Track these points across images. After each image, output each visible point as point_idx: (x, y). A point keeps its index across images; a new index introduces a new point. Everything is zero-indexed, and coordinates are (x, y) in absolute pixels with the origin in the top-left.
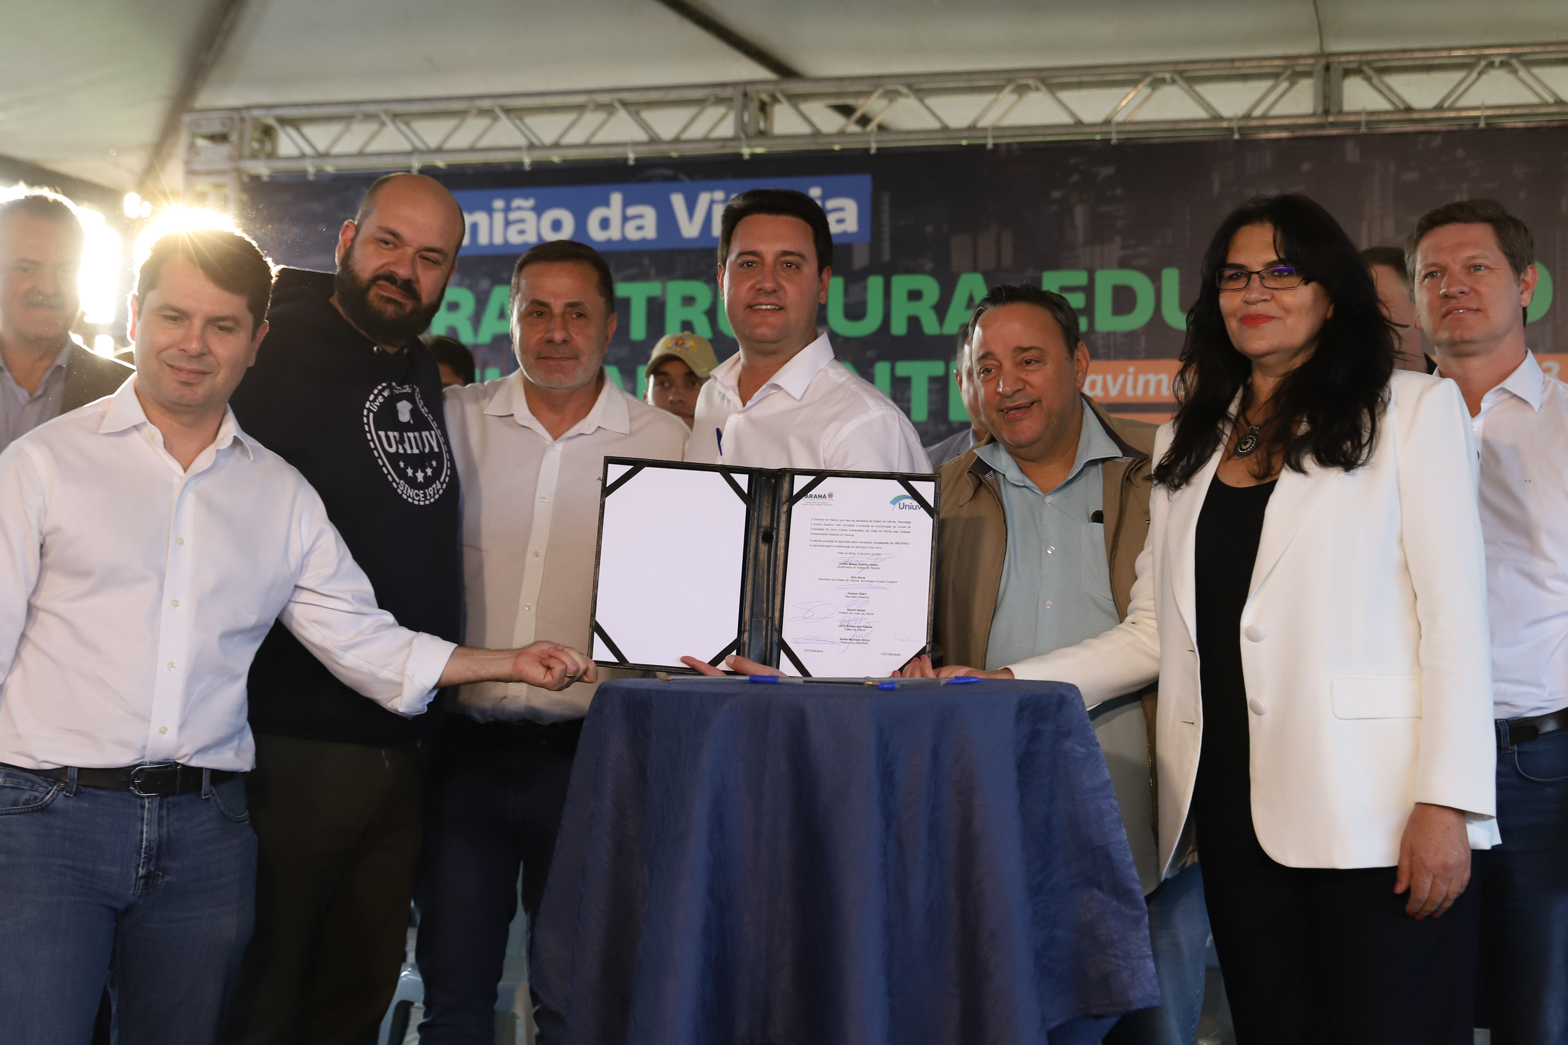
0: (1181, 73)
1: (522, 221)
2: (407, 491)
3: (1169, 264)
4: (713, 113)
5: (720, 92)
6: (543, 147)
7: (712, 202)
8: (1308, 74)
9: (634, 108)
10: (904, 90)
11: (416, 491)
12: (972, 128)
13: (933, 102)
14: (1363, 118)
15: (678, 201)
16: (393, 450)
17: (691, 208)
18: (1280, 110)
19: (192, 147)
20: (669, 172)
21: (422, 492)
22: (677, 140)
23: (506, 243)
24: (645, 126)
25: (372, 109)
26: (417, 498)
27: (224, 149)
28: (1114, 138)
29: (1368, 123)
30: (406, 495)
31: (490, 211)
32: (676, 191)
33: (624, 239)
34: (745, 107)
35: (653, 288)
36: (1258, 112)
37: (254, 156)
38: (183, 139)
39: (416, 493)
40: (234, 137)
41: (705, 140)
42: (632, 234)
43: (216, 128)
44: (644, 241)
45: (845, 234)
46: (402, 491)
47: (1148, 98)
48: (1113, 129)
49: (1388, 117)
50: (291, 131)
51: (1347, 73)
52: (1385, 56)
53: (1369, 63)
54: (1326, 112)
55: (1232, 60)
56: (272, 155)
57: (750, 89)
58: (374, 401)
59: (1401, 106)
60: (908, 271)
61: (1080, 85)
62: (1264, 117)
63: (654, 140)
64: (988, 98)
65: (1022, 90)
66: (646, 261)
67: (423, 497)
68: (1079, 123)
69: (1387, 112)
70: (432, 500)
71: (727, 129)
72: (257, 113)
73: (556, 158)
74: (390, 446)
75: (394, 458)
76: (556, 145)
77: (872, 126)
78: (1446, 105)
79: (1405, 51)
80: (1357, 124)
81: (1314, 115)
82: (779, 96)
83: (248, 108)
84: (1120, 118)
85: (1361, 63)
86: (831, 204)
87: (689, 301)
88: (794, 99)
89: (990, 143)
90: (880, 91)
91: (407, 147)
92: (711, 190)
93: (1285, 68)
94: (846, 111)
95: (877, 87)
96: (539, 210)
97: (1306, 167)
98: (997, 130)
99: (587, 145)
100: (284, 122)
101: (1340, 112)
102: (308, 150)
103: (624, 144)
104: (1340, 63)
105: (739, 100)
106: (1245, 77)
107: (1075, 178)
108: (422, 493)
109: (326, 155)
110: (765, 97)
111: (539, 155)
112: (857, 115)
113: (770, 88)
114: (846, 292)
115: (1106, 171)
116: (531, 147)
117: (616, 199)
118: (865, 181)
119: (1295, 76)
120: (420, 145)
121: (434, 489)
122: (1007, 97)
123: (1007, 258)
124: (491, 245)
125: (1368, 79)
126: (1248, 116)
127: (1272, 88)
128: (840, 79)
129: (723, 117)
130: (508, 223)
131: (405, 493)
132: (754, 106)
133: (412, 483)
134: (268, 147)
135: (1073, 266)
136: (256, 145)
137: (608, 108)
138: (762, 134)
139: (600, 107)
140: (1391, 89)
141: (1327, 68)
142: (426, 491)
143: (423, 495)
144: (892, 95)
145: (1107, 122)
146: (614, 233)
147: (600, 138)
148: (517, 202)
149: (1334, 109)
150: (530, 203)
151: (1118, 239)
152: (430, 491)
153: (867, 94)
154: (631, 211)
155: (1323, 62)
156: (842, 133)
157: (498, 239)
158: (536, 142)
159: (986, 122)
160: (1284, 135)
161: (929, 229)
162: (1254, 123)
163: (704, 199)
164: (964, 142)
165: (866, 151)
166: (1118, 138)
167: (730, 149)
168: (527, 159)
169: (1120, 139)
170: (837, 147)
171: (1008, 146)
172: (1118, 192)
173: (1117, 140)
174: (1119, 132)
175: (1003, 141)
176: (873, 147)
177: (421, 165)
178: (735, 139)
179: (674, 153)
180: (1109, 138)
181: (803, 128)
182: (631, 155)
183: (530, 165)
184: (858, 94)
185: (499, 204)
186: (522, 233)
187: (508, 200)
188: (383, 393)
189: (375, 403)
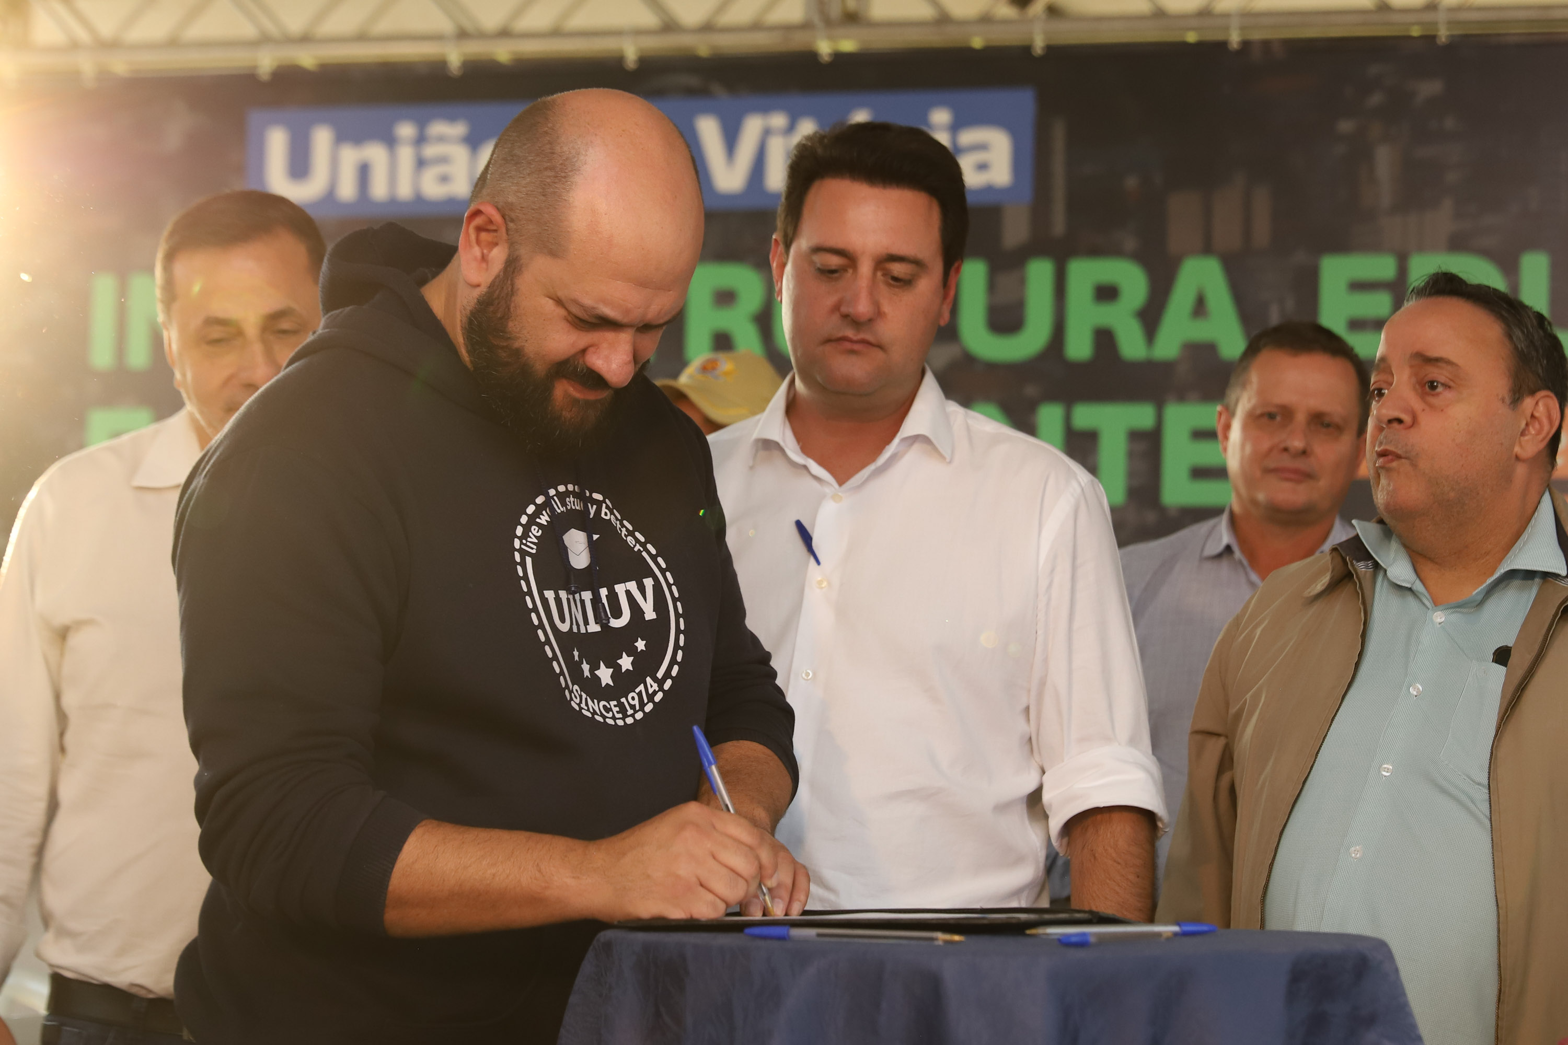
1: (443, 160)
2: (587, 704)
3: (1532, 245)
6: (482, 35)
7: (767, 133)
11: (602, 703)
12: (1205, 13)
16: (564, 627)
17: (731, 139)
20: (693, 81)
21: (613, 703)
22: (707, 28)
23: (419, 199)
24: (653, 2)
26: (610, 715)
28: (1443, 34)
30: (588, 710)
31: (391, 141)
32: (706, 111)
39: (604, 706)
41: (756, 26)
45: (989, 189)
46: (579, 705)
48: (1441, 17)
56: (24, 43)
58: (525, 535)
60: (1096, 251)
63: (670, 26)
67: (618, 712)
68: (1387, 8)
70: (639, 715)
71: (792, 9)
73: (503, 53)
74: (563, 620)
75: (568, 640)
76: (505, 33)
77: (1037, 8)
86: (968, 137)
87: (725, 298)
89: (1235, 39)
91: (248, 31)
92: (765, 110)
98: (1249, 17)
99: (556, 33)
102: (82, 35)
103: (617, 33)
107: (1376, 99)
108: (615, 706)
109: (112, 45)
111: (475, 49)
114: (992, 287)
115: (1429, 88)
116: (463, 35)
120: (272, 29)
121: (640, 694)
123: (1262, 232)
124: (393, 201)
130: (421, 163)
131: (586, 708)
133: (593, 688)
135: (1373, 246)
138: (852, 18)
142: (623, 700)
143: (617, 709)
145: (1430, 7)
147: (579, 21)
148: (438, 128)
150: (458, 129)
151: (1447, 205)
152: (632, 698)
156: (986, 19)
157: (405, 191)
158: (469, 26)
159: (1230, 2)
161: (1131, 182)
163: (753, 127)
164: (1191, 37)
165: (1026, 50)
166: (1448, 33)
167: (797, 42)
168: (454, 57)
169: (1452, 36)
170: (977, 43)
171: (1266, 44)
172: (1450, 123)
173: (1448, 36)
174: (1451, 23)
175: (1257, 36)
176: (1039, 44)
177: (275, 64)
178: (806, 26)
179: (703, 47)
180: (1432, 33)
181: (921, 10)
182: (631, 52)
183: (459, 67)
185: (406, 130)
186: (444, 179)
187: (422, 125)
188: (538, 521)
189: (529, 539)
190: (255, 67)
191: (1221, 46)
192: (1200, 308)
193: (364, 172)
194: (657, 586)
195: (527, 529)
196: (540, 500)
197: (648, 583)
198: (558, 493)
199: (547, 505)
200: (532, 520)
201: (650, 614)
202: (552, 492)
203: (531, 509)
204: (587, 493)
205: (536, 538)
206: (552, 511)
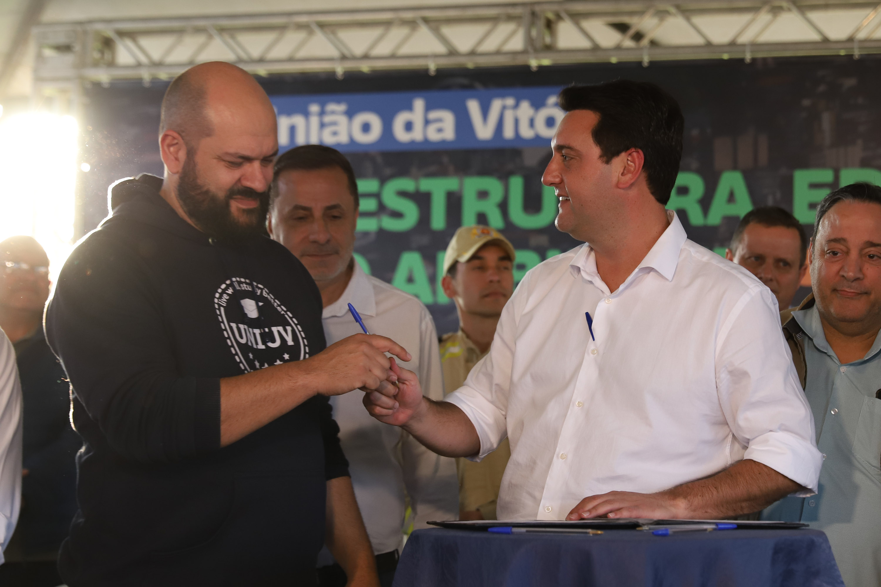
1: (334, 123)
4: (505, 29)
5: (511, 11)
6: (354, 58)
7: (504, 108)
9: (434, 24)
10: (673, 10)
12: (733, 44)
13: (698, 20)
15: (473, 107)
16: (244, 341)
17: (485, 111)
19: (40, 57)
20: (465, 81)
22: (473, 53)
24: (444, 40)
25: (201, 23)
27: (68, 59)
28: (857, 53)
31: (306, 114)
32: (472, 97)
33: (426, 141)
34: (532, 24)
35: (451, 183)
37: (96, 64)
38: (31, 50)
40: (77, 48)
41: (498, 53)
42: (433, 136)
43: (62, 40)
44: (444, 142)
48: (856, 45)
50: (129, 43)
56: (112, 64)
57: (537, 8)
58: (220, 297)
61: (827, 7)
63: (453, 53)
64: (745, 18)
65: (776, 10)
66: (445, 159)
68: (826, 40)
71: (517, 43)
72: (99, 27)
73: (365, 67)
74: (242, 337)
75: (244, 349)
76: (366, 57)
77: (645, 42)
82: (563, 15)
83: (91, 22)
84: (861, 35)
87: (483, 195)
88: (576, 17)
89: (748, 57)
90: (652, 11)
92: (503, 96)
94: (622, 28)
95: (648, 8)
96: (350, 114)
98: (755, 45)
99: (393, 56)
100: (122, 34)
102: (143, 59)
103: (425, 56)
105: (527, 18)
107: (822, 88)
109: (159, 64)
110: (551, 16)
111: (350, 65)
112: (632, 32)
113: (555, 7)
115: (850, 82)
116: (344, 58)
117: (419, 104)
120: (244, 55)
122: (764, 16)
123: (763, 157)
129: (513, 34)
130: (322, 125)
132: (541, 23)
134: (107, 56)
136: (96, 55)
137: (412, 24)
138: (549, 48)
139: (404, 22)
144: (662, 14)
145: (851, 39)
146: (417, 135)
147: (405, 50)
148: (332, 107)
150: (342, 108)
151: (860, 142)
153: (641, 13)
154: (433, 115)
156: (618, 48)
157: (314, 140)
158: (346, 53)
159: (745, 39)
161: (695, 133)
163: (496, 105)
164: (726, 57)
165: (639, 64)
166: (859, 53)
167: (519, 61)
168: (340, 69)
169: (861, 55)
170: (614, 60)
171: (764, 60)
172: (860, 100)
173: (859, 55)
174: (861, 48)
175: (760, 55)
176: (646, 60)
178: (524, 52)
179: (470, 64)
180: (852, 53)
181: (584, 43)
182: (432, 66)
183: (342, 75)
184: (632, 13)
185: (314, 108)
186: (335, 134)
187: (323, 105)
188: (227, 292)
189: (222, 300)
191: (741, 61)
192: (731, 198)
194: (293, 331)
195: (221, 295)
196: (228, 282)
197: (289, 328)
198: (237, 281)
199: (231, 285)
200: (224, 291)
201: (290, 343)
202: (234, 279)
203: (223, 286)
204: (255, 284)
205: (226, 299)
206: (234, 288)
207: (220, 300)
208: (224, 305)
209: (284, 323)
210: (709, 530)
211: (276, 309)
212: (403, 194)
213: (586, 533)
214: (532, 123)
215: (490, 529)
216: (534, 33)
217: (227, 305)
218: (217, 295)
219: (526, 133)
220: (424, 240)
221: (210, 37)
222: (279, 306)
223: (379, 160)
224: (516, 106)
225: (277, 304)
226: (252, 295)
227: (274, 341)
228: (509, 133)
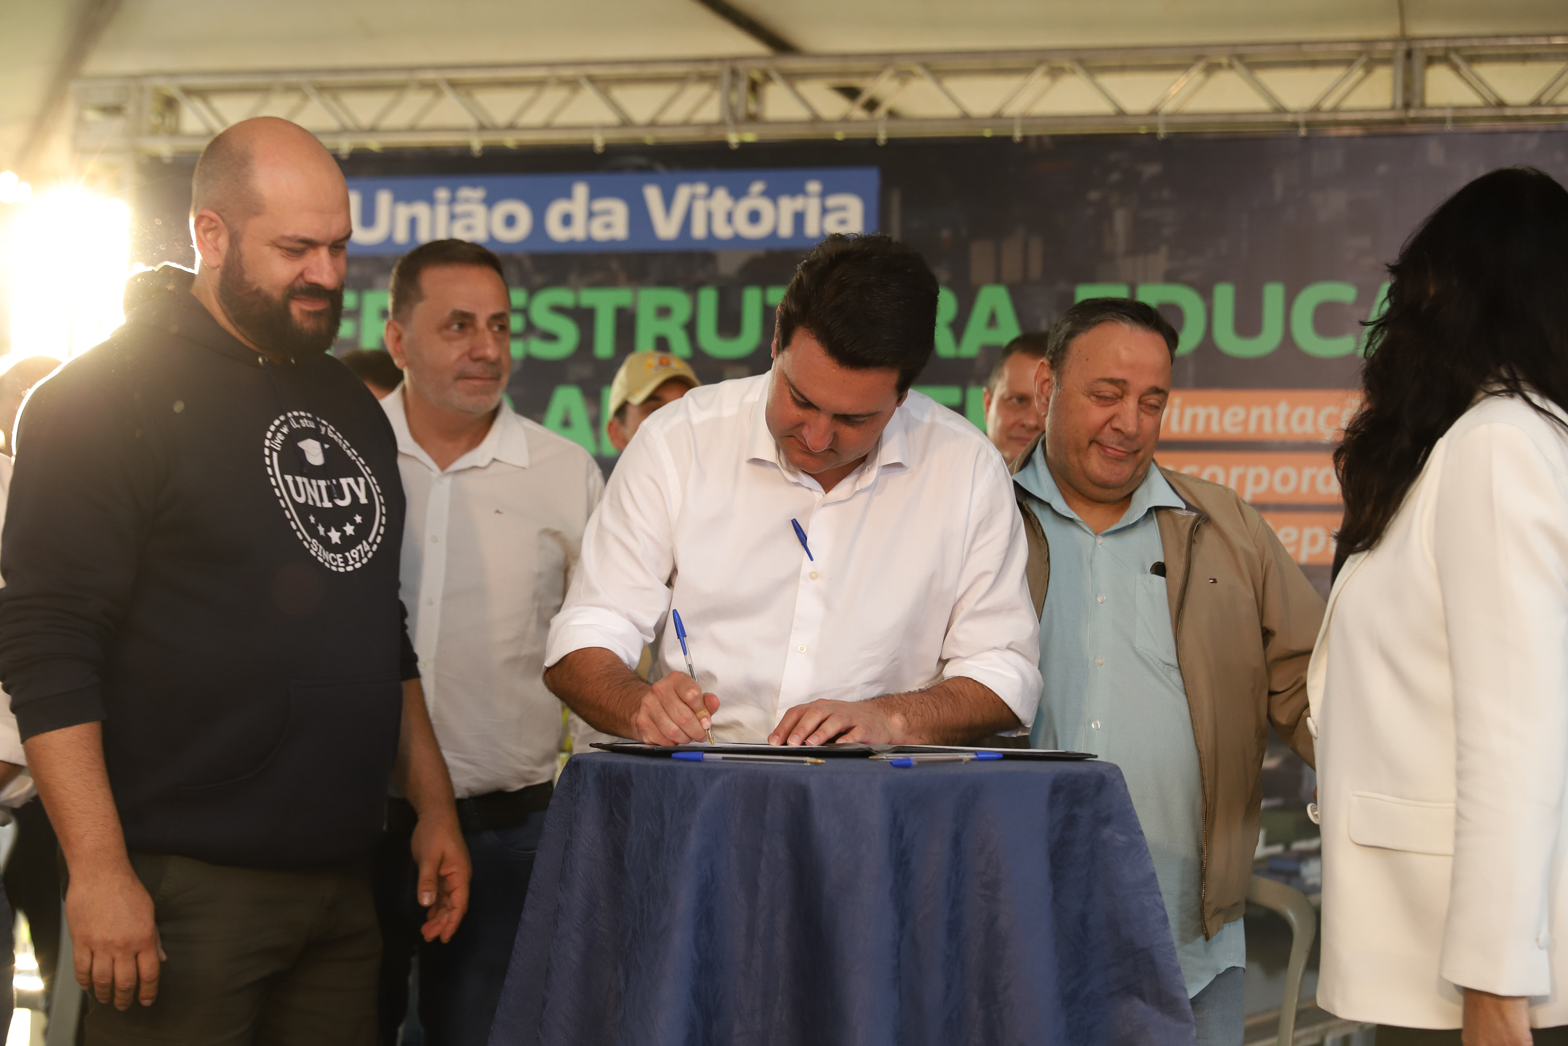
0: (1240, 57)
1: (468, 215)
2: (322, 553)
3: (1223, 279)
4: (695, 92)
5: (704, 68)
6: (495, 128)
7: (693, 197)
8: (1387, 61)
9: (602, 84)
10: (919, 70)
11: (332, 554)
12: (997, 116)
13: (953, 84)
14: (1449, 114)
15: (653, 195)
16: (301, 500)
18: (1352, 102)
19: (80, 121)
20: (642, 161)
21: (340, 555)
22: (652, 124)
24: (615, 106)
25: (294, 79)
27: (117, 124)
28: (1162, 132)
29: (1456, 120)
30: (322, 557)
31: (431, 201)
32: (652, 182)
33: (590, 240)
34: (733, 86)
35: (621, 296)
36: (1328, 104)
37: (155, 132)
38: (69, 111)
39: (332, 557)
40: (130, 109)
41: (686, 124)
42: (599, 232)
43: (109, 98)
44: (613, 241)
46: (316, 552)
47: (1201, 86)
48: (1161, 120)
49: (1478, 113)
50: (198, 104)
51: (1431, 60)
52: (1476, 42)
53: (1457, 50)
54: (1407, 106)
55: (1299, 44)
56: (175, 132)
57: (740, 66)
59: (1492, 100)
61: (1122, 68)
62: (1335, 110)
63: (626, 123)
64: (1013, 82)
65: (1055, 72)
66: (615, 265)
68: (1121, 113)
69: (1476, 107)
71: (711, 111)
72: (160, 82)
73: (510, 141)
74: (299, 495)
76: (511, 127)
77: (881, 112)
78: (1545, 99)
79: (1497, 36)
80: (1442, 121)
81: (1393, 108)
82: (774, 75)
83: (147, 75)
84: (1169, 107)
85: (1447, 49)
87: (664, 312)
88: (791, 78)
89: (1018, 134)
90: (890, 72)
91: (334, 124)
93: (1360, 53)
94: (851, 93)
95: (885, 67)
96: (490, 202)
97: (1382, 169)
98: (1028, 119)
99: (547, 127)
100: (189, 92)
101: (1423, 106)
103: (589, 127)
104: (1423, 49)
105: (726, 78)
106: (1314, 64)
107: (1115, 177)
108: (341, 557)
110: (757, 76)
111: (492, 138)
112: (863, 98)
113: (763, 64)
115: (1151, 170)
116: (482, 128)
117: (581, 191)
118: (871, 177)
119: (1370, 65)
120: (349, 123)
121: (359, 551)
122: (1039, 80)
123: (1036, 269)
125: (1456, 68)
126: (1316, 109)
127: (1346, 77)
128: (845, 56)
129: (706, 99)
130: (453, 217)
131: (321, 555)
132: (743, 85)
133: (326, 544)
134: (169, 121)
135: (1112, 279)
136: (154, 120)
137: (573, 84)
138: (753, 119)
139: (563, 82)
140: (1481, 80)
141: (1409, 54)
142: (348, 554)
143: (341, 560)
144: (904, 76)
145: (1154, 113)
146: (578, 231)
147: (564, 118)
148: (465, 193)
149: (1416, 102)
150: (478, 194)
151: (1164, 250)
152: (353, 554)
153: (876, 74)
154: (599, 205)
155: (1403, 47)
156: (845, 120)
157: (442, 235)
158: (486, 122)
159: (1015, 109)
160: (1358, 131)
161: (945, 234)
162: (1323, 117)
163: (683, 193)
164: (988, 133)
165: (873, 141)
166: (1166, 131)
167: (714, 135)
168: (476, 143)
169: (1168, 133)
170: (839, 136)
171: (1039, 138)
172: (1166, 194)
173: (1165, 134)
174: (1168, 125)
175: (1033, 132)
176: (882, 137)
177: (352, 147)
178: (721, 123)
179: (649, 138)
180: (1155, 131)
181: (800, 113)
182: (599, 141)
183: (480, 151)
184: (864, 74)
185: (442, 194)
186: (469, 228)
187: (453, 190)
188: (282, 430)
189: (276, 441)
190: (337, 149)
191: (1008, 139)
192: (992, 321)
193: (413, 223)
194: (367, 484)
195: (274, 434)
196: (282, 418)
197: (361, 480)
198: (294, 417)
199: (286, 422)
200: (278, 429)
201: (363, 500)
202: (289, 415)
203: (277, 422)
204: (318, 419)
205: (281, 440)
206: (290, 427)
207: (272, 442)
208: (279, 449)
209: (355, 473)
210: (964, 761)
211: (346, 453)
212: (558, 310)
213: (803, 762)
214: (730, 218)
215: (674, 755)
216: (734, 98)
217: (282, 448)
218: (269, 435)
219: (722, 230)
220: (585, 371)
221: (306, 97)
222: (349, 448)
223: (528, 264)
224: (710, 195)
225: (347, 446)
226: (314, 434)
227: (342, 497)
228: (699, 230)
